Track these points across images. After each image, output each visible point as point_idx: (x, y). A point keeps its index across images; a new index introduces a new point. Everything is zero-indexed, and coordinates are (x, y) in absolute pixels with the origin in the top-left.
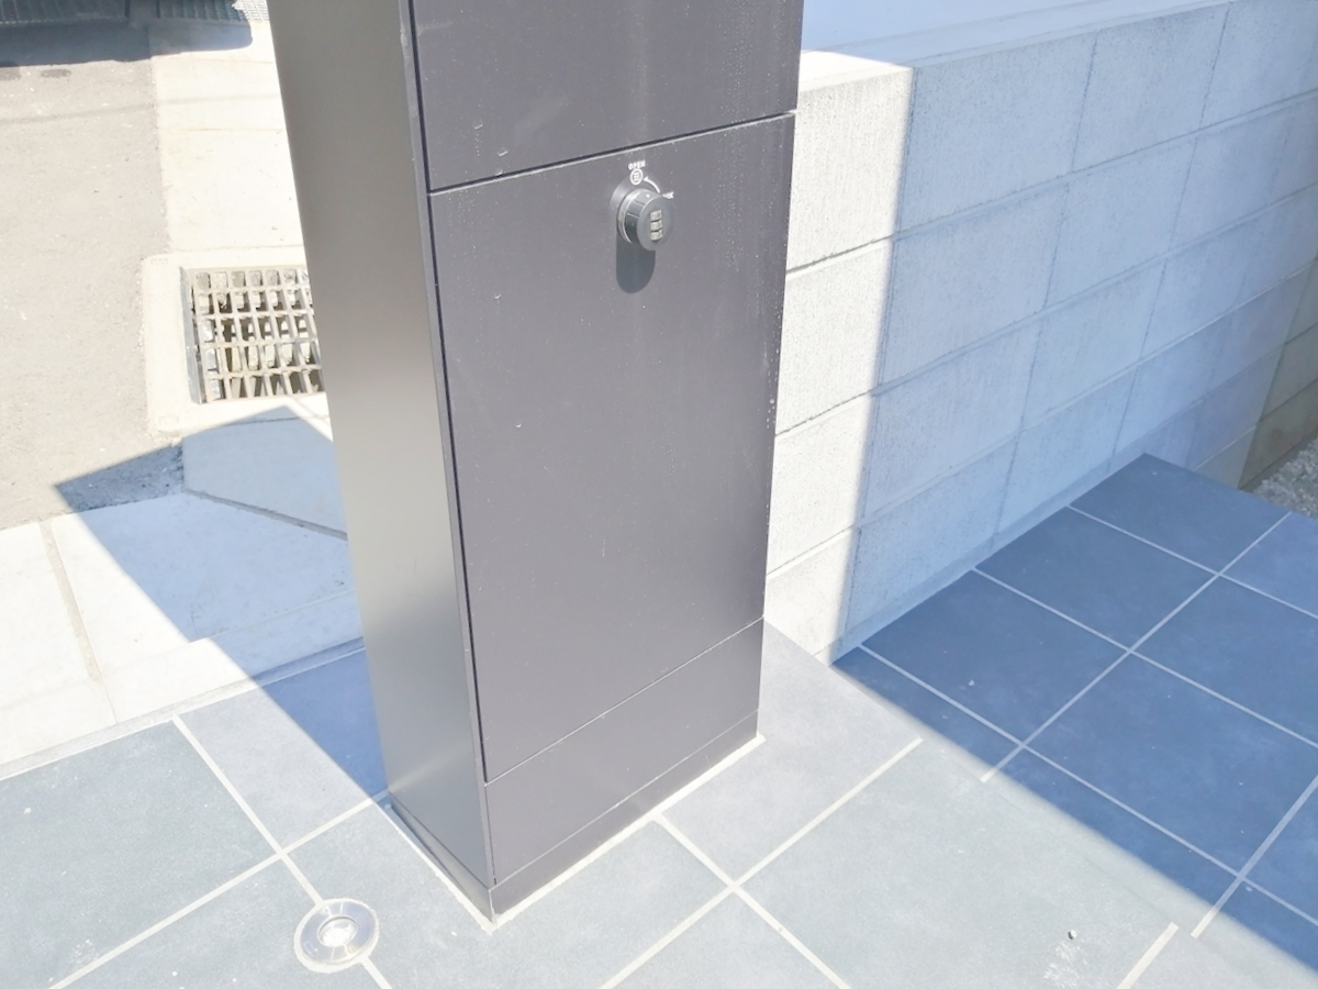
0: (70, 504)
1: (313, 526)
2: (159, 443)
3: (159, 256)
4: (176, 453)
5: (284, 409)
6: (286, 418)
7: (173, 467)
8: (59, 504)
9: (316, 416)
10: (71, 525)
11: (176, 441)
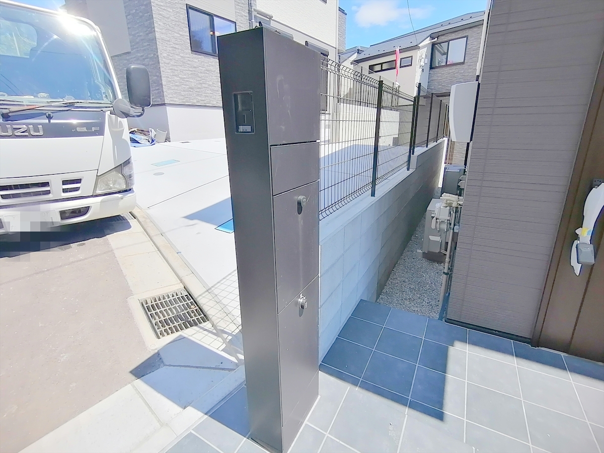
0: (136, 376)
1: (200, 367)
2: (152, 353)
3: (131, 297)
4: (157, 355)
5: (181, 335)
6: (181, 338)
7: (159, 359)
8: (133, 377)
9: (189, 336)
10: (139, 383)
11: (156, 351)
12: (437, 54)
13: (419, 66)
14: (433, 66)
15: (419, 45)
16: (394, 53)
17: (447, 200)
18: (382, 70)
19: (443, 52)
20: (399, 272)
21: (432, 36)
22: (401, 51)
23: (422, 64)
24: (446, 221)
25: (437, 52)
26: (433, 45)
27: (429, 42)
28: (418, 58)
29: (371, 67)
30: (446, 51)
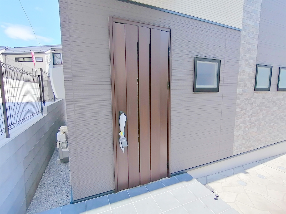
12: (56, 58)
13: (47, 62)
14: (55, 63)
15: (45, 52)
16: (30, 53)
17: (63, 130)
18: (24, 61)
19: (59, 58)
20: (46, 178)
21: (52, 49)
22: (35, 53)
23: (49, 61)
24: (65, 142)
25: (56, 57)
26: (53, 54)
27: (51, 52)
28: (46, 58)
29: (16, 59)
30: (60, 58)
